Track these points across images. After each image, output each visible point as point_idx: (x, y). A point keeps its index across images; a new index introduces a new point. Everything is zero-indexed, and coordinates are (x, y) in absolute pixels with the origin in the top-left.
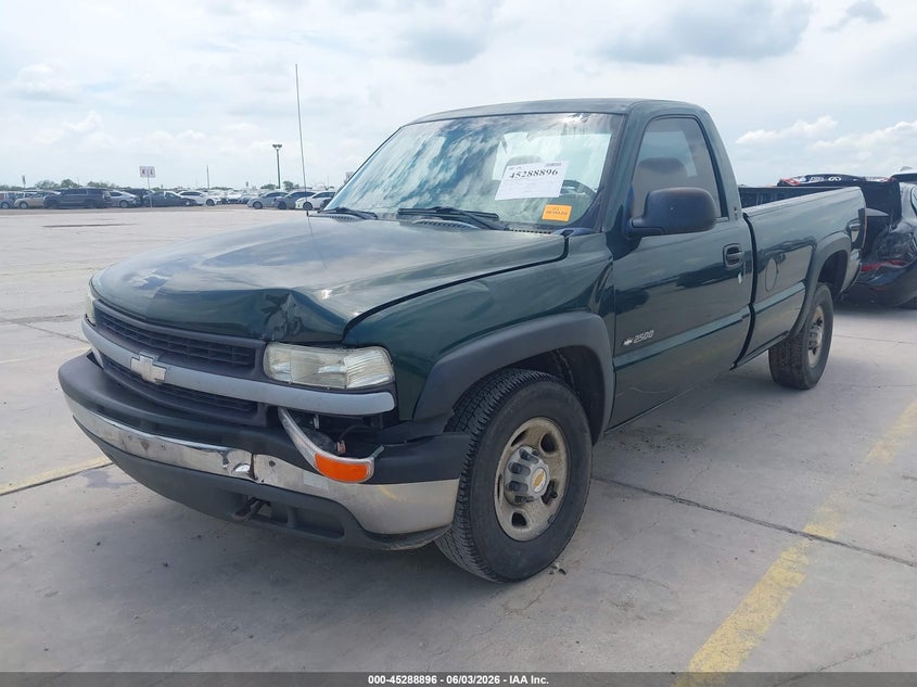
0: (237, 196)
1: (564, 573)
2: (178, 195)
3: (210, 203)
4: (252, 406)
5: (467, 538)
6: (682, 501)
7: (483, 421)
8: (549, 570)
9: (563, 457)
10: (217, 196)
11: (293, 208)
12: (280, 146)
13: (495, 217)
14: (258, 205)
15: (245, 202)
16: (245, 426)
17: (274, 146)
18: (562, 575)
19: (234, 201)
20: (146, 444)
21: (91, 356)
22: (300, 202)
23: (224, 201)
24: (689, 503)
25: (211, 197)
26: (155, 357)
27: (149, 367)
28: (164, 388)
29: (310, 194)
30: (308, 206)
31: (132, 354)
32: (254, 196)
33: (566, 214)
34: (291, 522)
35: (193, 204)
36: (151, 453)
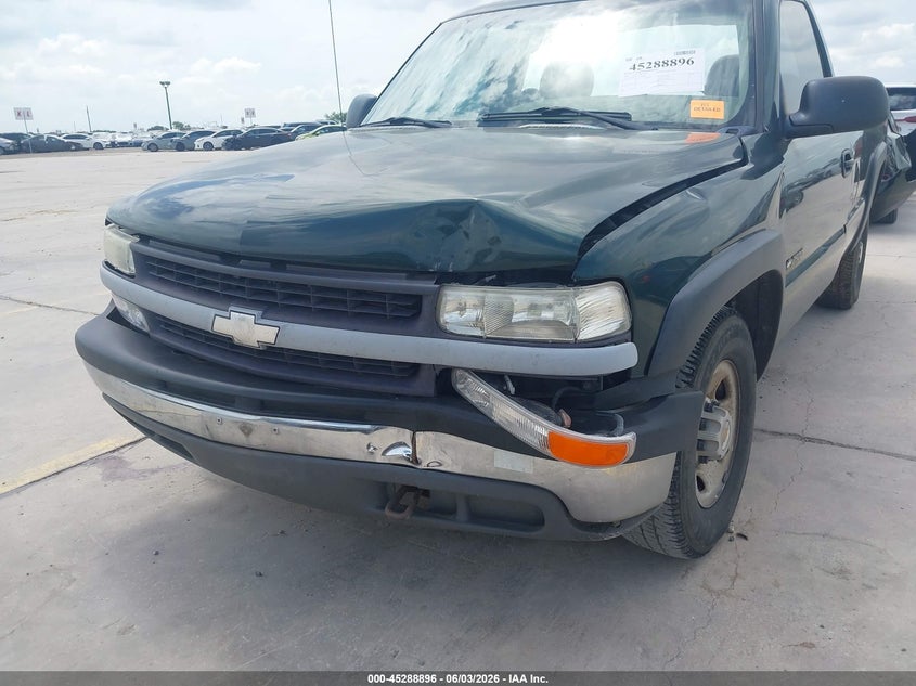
0: (127, 138)
1: (745, 538)
2: (61, 138)
3: (98, 146)
4: (414, 369)
5: (674, 515)
6: (810, 440)
7: (687, 370)
8: (726, 536)
9: (734, 405)
10: (105, 139)
11: (192, 149)
12: (168, 83)
13: (626, 116)
14: (153, 147)
15: (138, 145)
16: (402, 397)
17: (162, 83)
18: (744, 541)
19: (123, 145)
20: (247, 429)
21: (115, 316)
22: (199, 142)
23: (113, 145)
24: (821, 441)
25: (99, 140)
26: (258, 313)
27: (245, 327)
28: (270, 353)
29: (209, 133)
30: (208, 147)
31: (214, 311)
32: (147, 137)
33: (718, 110)
34: (462, 513)
35: (79, 148)
36: (256, 440)
